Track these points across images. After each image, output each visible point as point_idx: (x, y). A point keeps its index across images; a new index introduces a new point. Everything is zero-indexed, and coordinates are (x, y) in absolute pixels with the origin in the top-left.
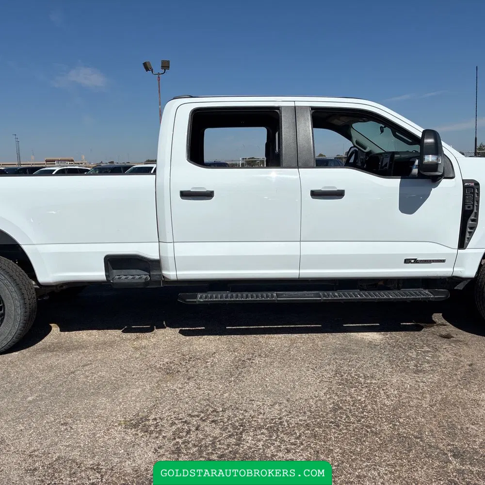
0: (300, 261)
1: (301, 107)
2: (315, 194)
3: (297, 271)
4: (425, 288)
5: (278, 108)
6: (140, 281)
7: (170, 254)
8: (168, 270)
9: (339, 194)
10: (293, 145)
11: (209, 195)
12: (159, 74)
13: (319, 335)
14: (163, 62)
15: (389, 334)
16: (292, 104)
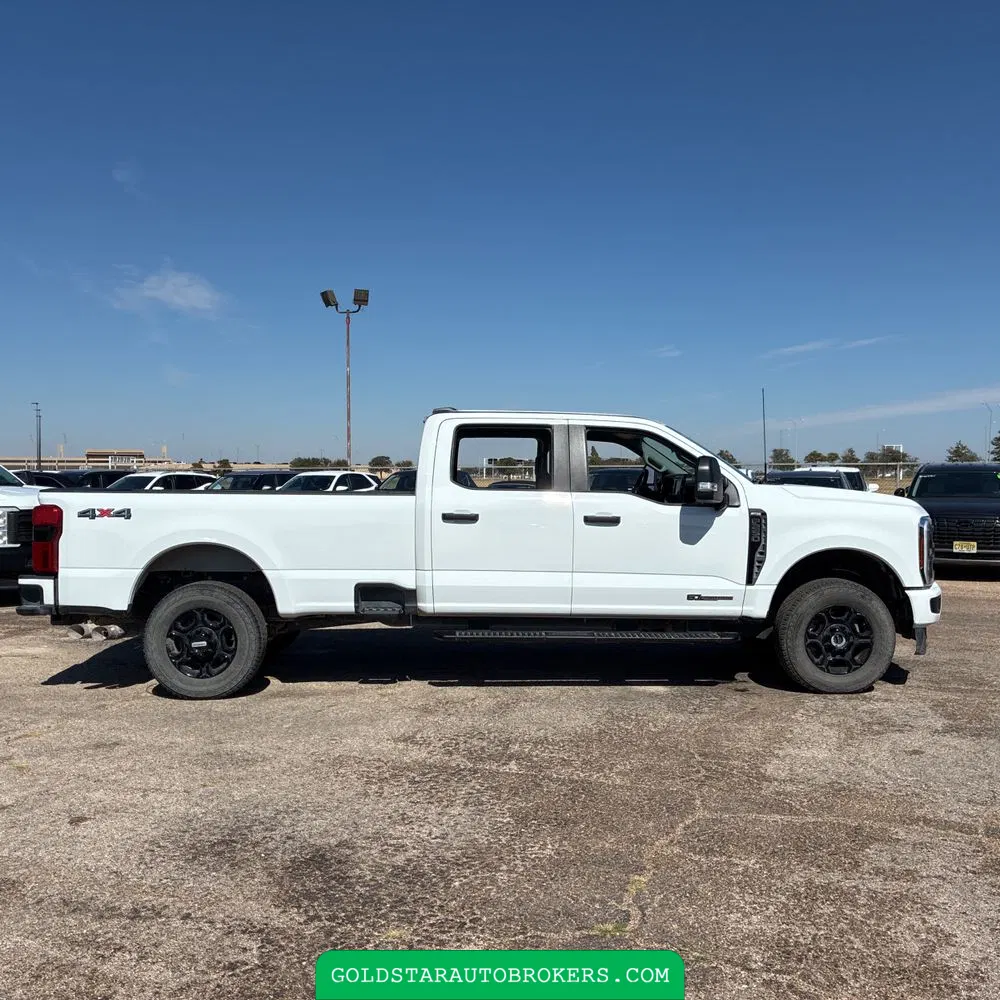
0: (571, 594)
1: (575, 427)
2: (589, 520)
3: (569, 606)
4: (714, 631)
5: (550, 426)
6: (393, 613)
7: (428, 584)
8: (424, 602)
9: (615, 521)
10: (566, 467)
11: (473, 519)
12: (348, 312)
13: (596, 687)
14: (357, 292)
15: (676, 688)
16: (566, 423)
